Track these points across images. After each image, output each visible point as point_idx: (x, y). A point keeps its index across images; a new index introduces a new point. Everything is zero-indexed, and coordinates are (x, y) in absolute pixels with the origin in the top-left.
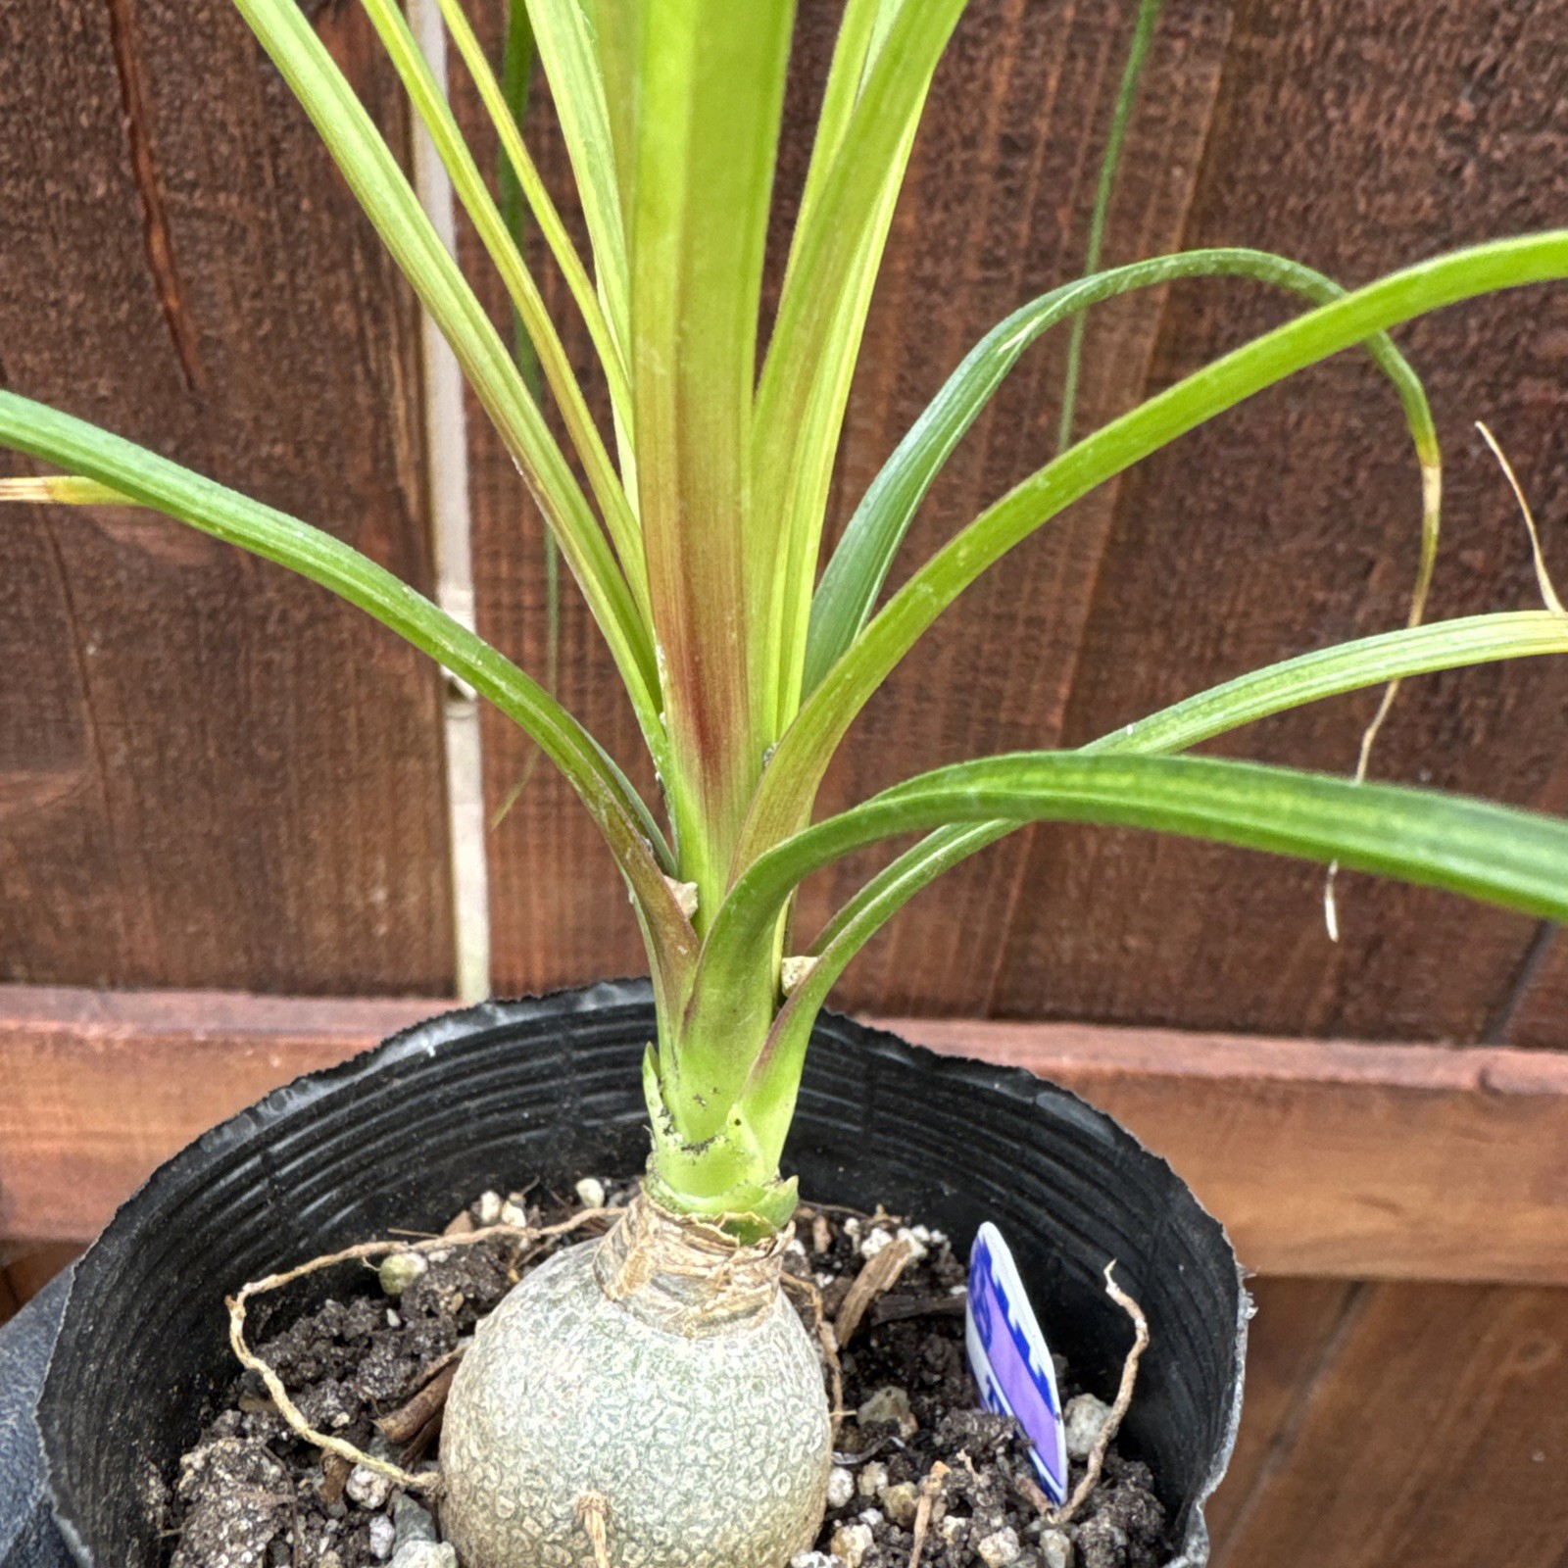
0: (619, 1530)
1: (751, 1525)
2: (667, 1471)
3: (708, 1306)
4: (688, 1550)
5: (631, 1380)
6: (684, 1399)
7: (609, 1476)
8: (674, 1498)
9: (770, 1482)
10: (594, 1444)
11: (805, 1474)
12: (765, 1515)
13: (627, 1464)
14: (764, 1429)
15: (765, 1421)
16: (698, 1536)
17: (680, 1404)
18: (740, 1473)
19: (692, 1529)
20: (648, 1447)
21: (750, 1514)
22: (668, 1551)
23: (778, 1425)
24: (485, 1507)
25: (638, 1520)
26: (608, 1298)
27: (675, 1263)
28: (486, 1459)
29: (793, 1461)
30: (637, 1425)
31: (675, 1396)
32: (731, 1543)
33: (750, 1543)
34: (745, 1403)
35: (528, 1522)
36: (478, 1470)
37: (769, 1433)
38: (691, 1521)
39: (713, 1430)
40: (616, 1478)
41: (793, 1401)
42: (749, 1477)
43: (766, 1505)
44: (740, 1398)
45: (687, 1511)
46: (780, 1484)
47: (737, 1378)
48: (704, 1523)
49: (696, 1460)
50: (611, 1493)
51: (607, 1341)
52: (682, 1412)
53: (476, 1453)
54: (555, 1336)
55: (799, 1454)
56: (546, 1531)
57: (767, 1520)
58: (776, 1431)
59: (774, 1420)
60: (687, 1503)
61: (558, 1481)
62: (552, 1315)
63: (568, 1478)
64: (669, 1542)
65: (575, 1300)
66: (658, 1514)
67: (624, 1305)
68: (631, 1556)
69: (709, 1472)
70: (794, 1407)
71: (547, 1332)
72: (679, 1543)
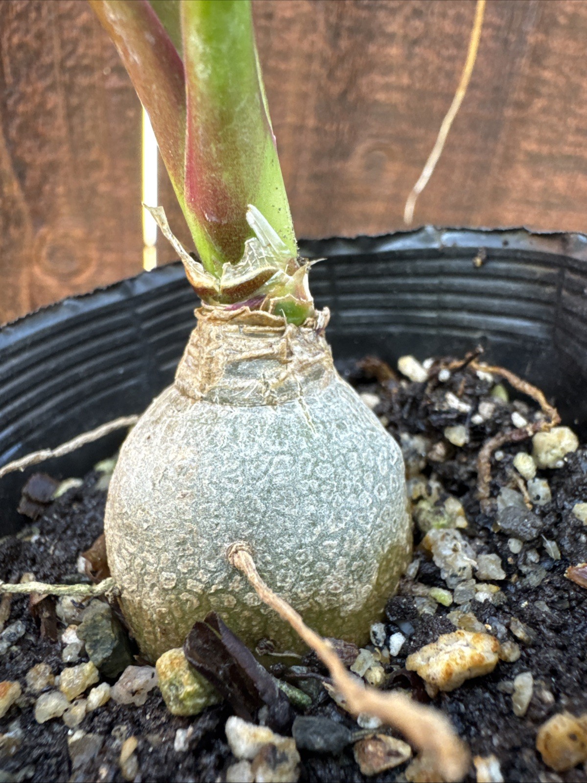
0: (266, 563)
1: (369, 527)
2: (290, 504)
3: (283, 375)
4: (327, 560)
5: (236, 448)
6: (286, 449)
7: (244, 525)
8: (303, 523)
9: (372, 492)
10: (223, 504)
11: (394, 481)
12: (376, 517)
13: (256, 511)
14: (355, 454)
15: (355, 449)
16: (331, 547)
17: (283, 453)
18: (348, 491)
19: (326, 543)
20: (269, 491)
21: (365, 518)
22: (311, 565)
23: (364, 450)
24: (153, 586)
25: (279, 550)
26: (194, 399)
27: (241, 352)
28: (142, 550)
29: (384, 473)
30: (253, 479)
31: (277, 448)
32: (358, 544)
33: (372, 541)
34: (335, 439)
35: (190, 583)
36: (138, 561)
37: (359, 457)
38: (323, 536)
39: (316, 464)
40: (251, 524)
41: (368, 432)
42: (355, 491)
43: (375, 510)
44: (330, 437)
45: (318, 530)
46: (379, 491)
47: (323, 422)
48: (332, 537)
49: (310, 490)
50: (251, 536)
51: (205, 428)
52: (287, 458)
53: (132, 549)
54: (164, 440)
55: (386, 467)
56: (208, 585)
57: (379, 520)
58: (364, 455)
59: (360, 447)
60: (314, 525)
61: (204, 542)
62: (157, 430)
63: (210, 539)
64: (311, 558)
65: (170, 413)
66: (295, 540)
67: (209, 399)
68: (283, 581)
69: (323, 496)
70: (371, 436)
71: (156, 441)
72: (318, 557)
